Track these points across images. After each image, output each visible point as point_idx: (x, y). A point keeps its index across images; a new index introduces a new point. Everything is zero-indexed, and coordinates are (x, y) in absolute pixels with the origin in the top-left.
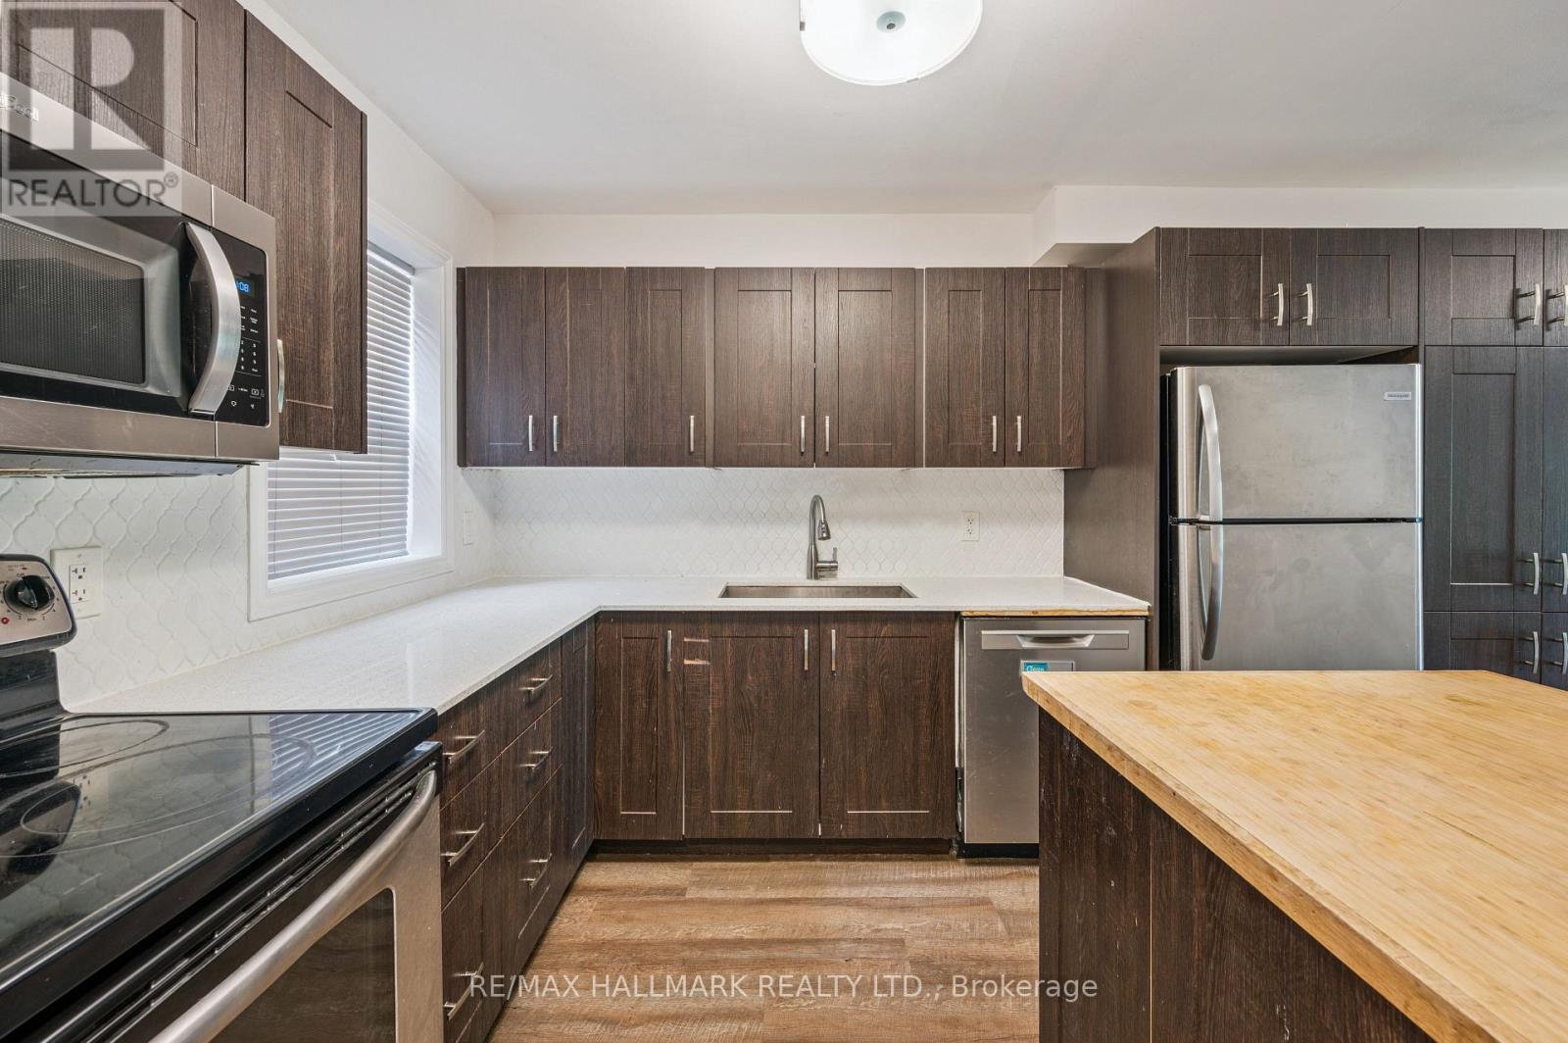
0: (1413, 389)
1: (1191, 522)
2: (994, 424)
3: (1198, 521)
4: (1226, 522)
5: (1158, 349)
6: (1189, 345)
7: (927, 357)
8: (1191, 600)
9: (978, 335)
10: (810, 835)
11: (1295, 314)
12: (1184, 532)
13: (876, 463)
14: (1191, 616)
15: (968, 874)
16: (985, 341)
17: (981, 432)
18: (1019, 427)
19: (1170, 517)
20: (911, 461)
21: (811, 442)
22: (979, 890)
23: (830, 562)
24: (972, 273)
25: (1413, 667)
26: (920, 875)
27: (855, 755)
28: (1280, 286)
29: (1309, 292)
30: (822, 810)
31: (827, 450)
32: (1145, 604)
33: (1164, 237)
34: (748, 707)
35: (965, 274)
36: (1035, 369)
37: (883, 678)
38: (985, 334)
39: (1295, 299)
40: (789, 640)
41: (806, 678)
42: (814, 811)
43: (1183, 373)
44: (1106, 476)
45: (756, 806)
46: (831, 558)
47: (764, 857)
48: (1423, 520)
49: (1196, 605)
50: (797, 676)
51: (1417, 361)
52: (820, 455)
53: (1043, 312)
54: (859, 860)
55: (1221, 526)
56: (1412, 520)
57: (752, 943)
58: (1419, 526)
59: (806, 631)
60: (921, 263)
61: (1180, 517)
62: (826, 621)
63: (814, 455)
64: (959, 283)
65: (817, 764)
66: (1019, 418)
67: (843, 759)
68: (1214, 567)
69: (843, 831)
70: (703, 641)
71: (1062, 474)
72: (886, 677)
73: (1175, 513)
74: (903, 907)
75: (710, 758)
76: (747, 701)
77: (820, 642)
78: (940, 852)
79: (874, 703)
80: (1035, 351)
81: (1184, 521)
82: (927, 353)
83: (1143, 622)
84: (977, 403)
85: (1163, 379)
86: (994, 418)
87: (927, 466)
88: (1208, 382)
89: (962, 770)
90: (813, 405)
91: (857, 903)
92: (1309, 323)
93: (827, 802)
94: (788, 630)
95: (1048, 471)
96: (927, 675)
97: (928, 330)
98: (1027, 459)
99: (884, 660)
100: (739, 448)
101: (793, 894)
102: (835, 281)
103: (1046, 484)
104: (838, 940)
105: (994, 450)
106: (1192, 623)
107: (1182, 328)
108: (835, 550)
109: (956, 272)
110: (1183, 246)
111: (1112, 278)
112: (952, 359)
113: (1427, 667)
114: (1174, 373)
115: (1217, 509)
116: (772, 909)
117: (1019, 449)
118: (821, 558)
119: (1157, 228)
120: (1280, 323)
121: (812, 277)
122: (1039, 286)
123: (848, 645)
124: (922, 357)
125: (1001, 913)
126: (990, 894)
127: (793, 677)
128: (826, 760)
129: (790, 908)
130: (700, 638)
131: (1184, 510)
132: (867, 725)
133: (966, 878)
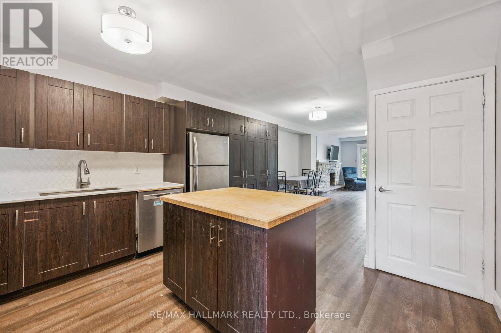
0: (228, 141)
1: (192, 166)
2: (146, 141)
3: (194, 166)
4: (199, 166)
5: (186, 128)
6: (192, 128)
7: (125, 121)
8: (192, 183)
9: (141, 116)
10: (85, 267)
11: (210, 124)
12: (191, 168)
13: (107, 150)
14: (192, 186)
15: (139, 261)
16: (143, 118)
17: (142, 143)
18: (153, 142)
19: (188, 165)
20: (120, 150)
21: (82, 142)
22: (144, 263)
23: (87, 182)
24: (139, 99)
25: (227, 187)
26: (125, 266)
27: (103, 238)
28: (208, 118)
29: (213, 120)
30: (90, 259)
31: (89, 145)
32: (183, 185)
33: (187, 103)
34: (58, 232)
35: (137, 99)
36: (157, 128)
37: (112, 213)
38: (143, 117)
39: (210, 121)
40: (77, 206)
41: (83, 218)
42: (86, 260)
43: (191, 133)
44: (174, 157)
45: (61, 265)
46: (87, 181)
47: (65, 282)
48: (229, 165)
49: (193, 184)
50: (80, 217)
51: (228, 136)
52: (85, 146)
53: (159, 113)
54: (103, 270)
55: (198, 167)
56: (227, 165)
57: (67, 303)
58: (229, 166)
59: (84, 203)
60: (124, 93)
61: (190, 165)
62: (92, 199)
63: (83, 146)
64: (136, 101)
65: (88, 245)
66: (153, 140)
67: (98, 241)
68: (196, 176)
69: (98, 263)
70: (35, 212)
71: (163, 156)
72: (114, 213)
73: (189, 164)
74: (121, 274)
75: (38, 254)
76: (57, 230)
77: (89, 206)
78: (131, 259)
79: (109, 221)
80: (157, 123)
81: (191, 166)
82: (125, 119)
83: (182, 189)
84: (141, 135)
85: (187, 134)
86: (146, 139)
87: (125, 152)
88: (195, 136)
89: (138, 234)
90: (82, 129)
91: (106, 279)
92: (213, 126)
93: (91, 255)
94: (76, 203)
95: (160, 155)
96: (127, 210)
97: (126, 112)
98: (154, 151)
99: (113, 208)
100: (48, 142)
101: (80, 286)
102: (92, 91)
103: (159, 158)
104: (101, 289)
105: (146, 148)
106: (192, 188)
107: (191, 123)
108: (89, 178)
109: (135, 98)
110: (191, 106)
111: (176, 108)
112: (133, 122)
113: (230, 187)
114: (189, 133)
115: (197, 163)
116: (72, 293)
117: (153, 148)
118: (83, 181)
119: (186, 101)
120: (208, 126)
121: (83, 88)
122: (158, 106)
123: (100, 205)
124: (124, 120)
125: (150, 265)
126: (146, 263)
127: (78, 218)
128: (92, 243)
129: (79, 290)
130: (34, 211)
131: (191, 164)
132: (107, 228)
133: (139, 262)
